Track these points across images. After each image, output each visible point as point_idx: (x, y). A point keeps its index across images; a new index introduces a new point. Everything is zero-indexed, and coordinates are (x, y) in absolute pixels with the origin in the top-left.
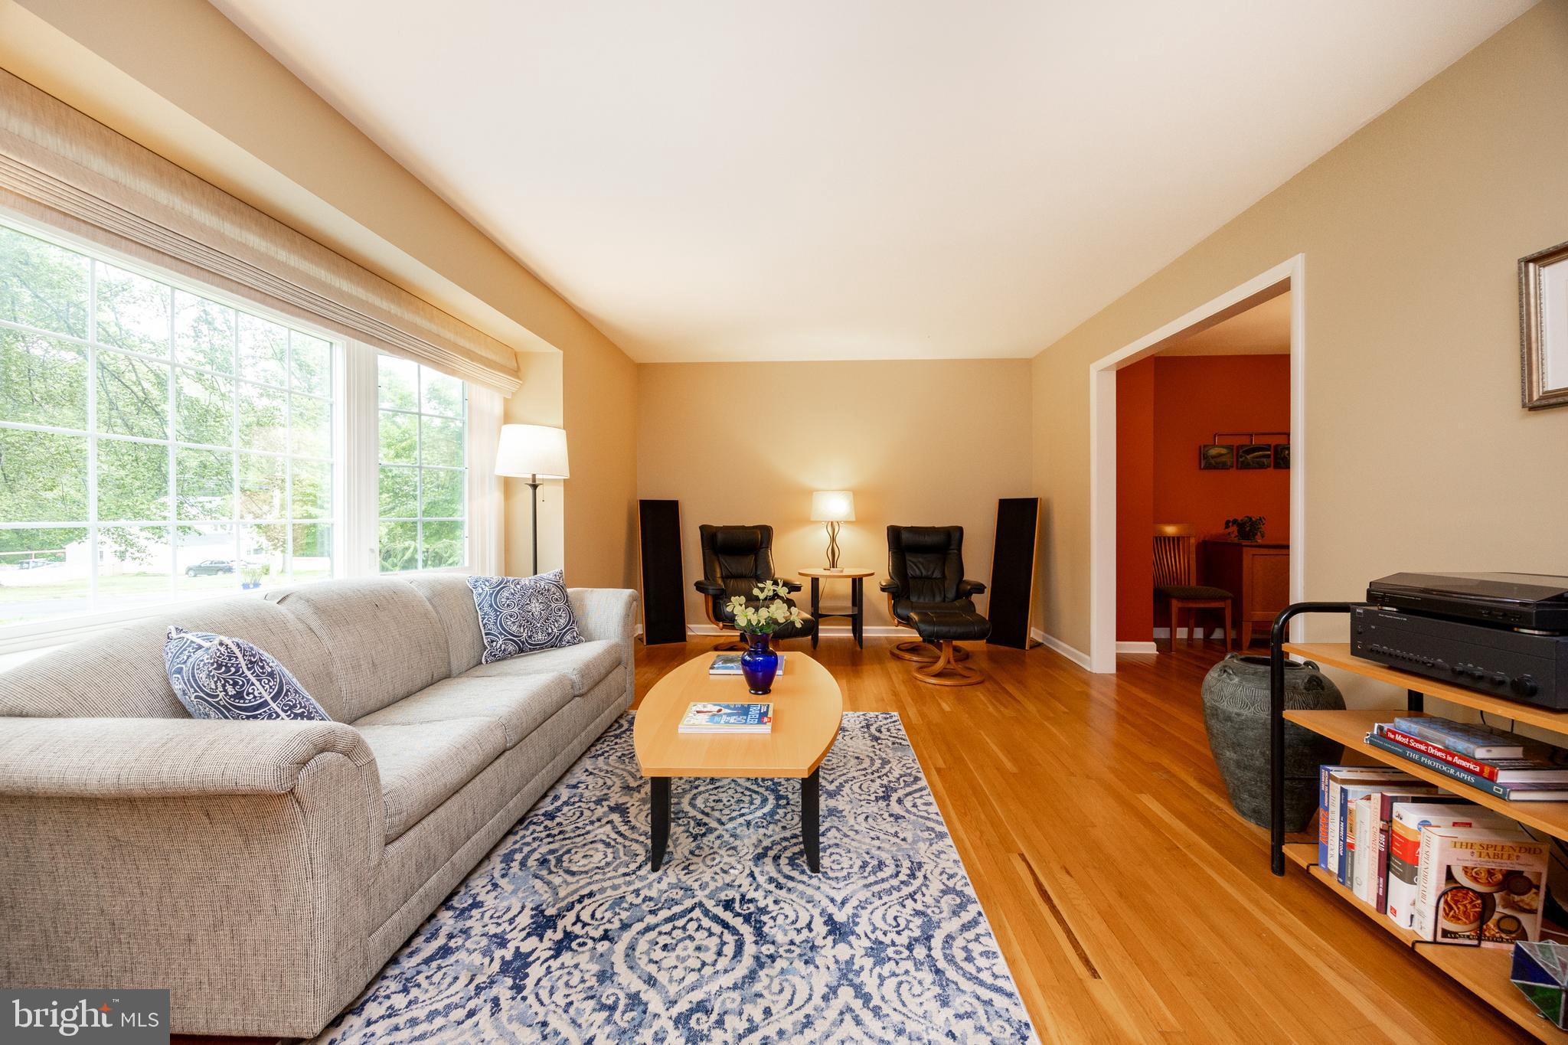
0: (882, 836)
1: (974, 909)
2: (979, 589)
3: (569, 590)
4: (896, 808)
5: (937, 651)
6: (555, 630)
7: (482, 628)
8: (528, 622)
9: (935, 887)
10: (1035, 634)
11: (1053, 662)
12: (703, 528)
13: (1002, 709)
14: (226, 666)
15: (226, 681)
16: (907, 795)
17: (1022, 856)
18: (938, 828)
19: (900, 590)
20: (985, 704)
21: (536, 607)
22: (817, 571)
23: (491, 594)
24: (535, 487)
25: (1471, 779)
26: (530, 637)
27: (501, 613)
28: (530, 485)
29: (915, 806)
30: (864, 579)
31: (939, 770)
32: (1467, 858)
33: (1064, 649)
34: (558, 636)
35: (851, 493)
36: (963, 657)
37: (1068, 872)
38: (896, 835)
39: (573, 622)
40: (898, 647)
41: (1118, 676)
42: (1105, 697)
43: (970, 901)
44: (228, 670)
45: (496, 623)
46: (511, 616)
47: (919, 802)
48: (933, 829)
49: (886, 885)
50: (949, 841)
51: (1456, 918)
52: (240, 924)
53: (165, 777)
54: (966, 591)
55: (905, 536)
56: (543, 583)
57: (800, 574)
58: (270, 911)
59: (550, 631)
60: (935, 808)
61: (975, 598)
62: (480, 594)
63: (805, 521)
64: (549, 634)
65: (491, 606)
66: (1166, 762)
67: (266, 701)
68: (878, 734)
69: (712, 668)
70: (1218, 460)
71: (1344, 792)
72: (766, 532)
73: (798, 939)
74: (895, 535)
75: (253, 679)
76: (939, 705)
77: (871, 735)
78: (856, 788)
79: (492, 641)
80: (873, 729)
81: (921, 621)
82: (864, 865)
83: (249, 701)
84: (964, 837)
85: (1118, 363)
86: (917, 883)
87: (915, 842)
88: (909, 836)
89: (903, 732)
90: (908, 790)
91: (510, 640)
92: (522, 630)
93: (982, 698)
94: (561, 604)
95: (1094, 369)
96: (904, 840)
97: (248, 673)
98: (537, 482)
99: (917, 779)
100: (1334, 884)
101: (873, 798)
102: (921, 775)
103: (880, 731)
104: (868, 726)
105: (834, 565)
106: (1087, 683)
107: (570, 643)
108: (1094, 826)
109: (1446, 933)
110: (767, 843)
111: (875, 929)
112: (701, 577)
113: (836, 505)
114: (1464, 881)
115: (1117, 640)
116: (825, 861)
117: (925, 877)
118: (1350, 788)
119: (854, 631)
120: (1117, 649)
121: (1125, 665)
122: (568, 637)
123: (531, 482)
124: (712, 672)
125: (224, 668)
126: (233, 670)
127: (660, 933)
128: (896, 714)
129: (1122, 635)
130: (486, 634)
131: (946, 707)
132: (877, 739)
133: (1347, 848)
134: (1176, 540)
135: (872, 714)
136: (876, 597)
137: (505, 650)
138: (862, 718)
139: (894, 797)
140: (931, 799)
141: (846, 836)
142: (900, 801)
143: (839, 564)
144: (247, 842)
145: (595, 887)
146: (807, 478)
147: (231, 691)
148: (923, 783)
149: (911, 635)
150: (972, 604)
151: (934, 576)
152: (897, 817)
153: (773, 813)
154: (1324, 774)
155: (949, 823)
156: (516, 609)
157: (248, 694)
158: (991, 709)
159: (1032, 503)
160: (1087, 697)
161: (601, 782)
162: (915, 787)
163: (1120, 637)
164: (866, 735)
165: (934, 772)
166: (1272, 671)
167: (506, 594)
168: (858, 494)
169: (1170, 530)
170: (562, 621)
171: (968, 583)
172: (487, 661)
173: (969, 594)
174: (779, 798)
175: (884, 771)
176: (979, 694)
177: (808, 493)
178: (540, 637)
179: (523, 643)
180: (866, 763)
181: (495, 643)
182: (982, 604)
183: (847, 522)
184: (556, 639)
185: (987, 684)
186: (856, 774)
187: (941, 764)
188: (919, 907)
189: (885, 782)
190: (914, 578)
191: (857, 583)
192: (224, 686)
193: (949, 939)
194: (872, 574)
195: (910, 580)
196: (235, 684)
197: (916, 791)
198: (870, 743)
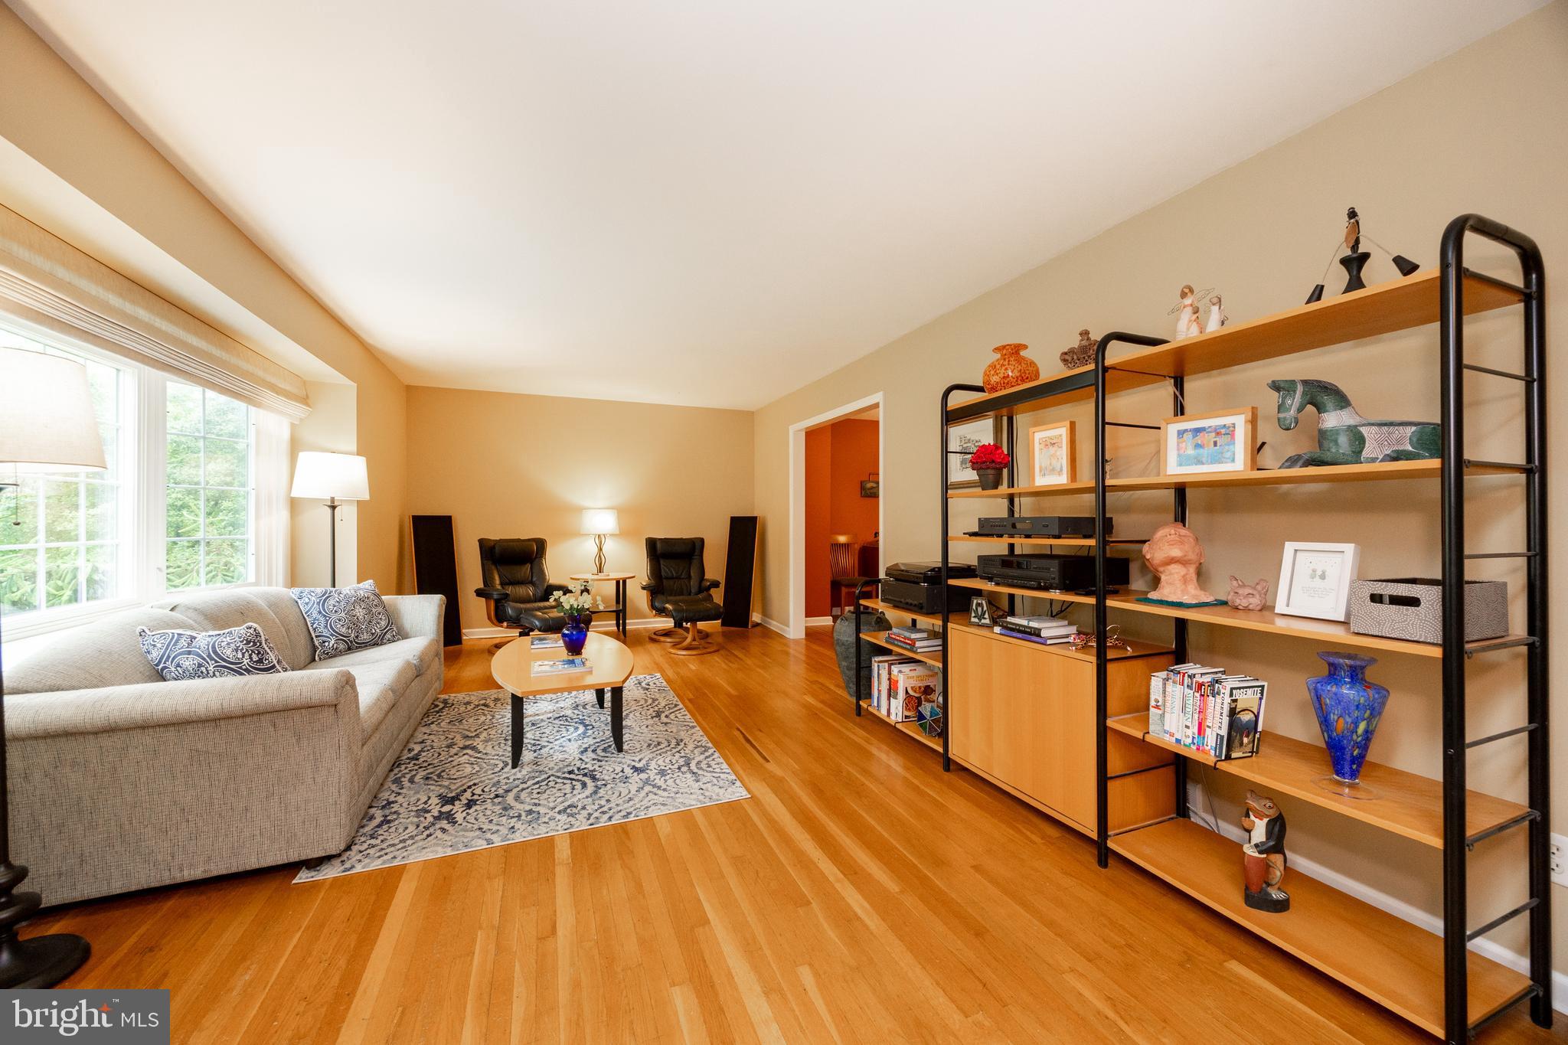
0: (658, 733)
1: (711, 751)
2: (715, 584)
3: (383, 597)
4: (665, 720)
5: (685, 633)
6: (378, 630)
7: (312, 632)
8: (354, 623)
9: (691, 746)
10: (756, 617)
11: (766, 633)
12: (482, 542)
13: (731, 664)
14: (254, 642)
15: (253, 651)
16: (671, 713)
17: (738, 729)
18: (691, 724)
19: (657, 590)
20: (719, 663)
21: (360, 612)
22: (589, 576)
23: (318, 603)
24: (333, 508)
25: (908, 647)
26: (357, 637)
27: (330, 618)
28: (329, 506)
29: (676, 717)
30: (627, 580)
31: (690, 700)
32: (913, 683)
33: (774, 625)
34: (380, 636)
35: (616, 511)
36: (704, 636)
37: (760, 731)
38: (666, 731)
39: (392, 624)
40: (655, 634)
41: (806, 639)
42: (798, 653)
43: (709, 748)
44: (255, 644)
45: (326, 627)
46: (339, 620)
47: (678, 715)
48: (688, 725)
49: (664, 750)
50: (698, 728)
51: (909, 710)
52: (287, 793)
53: (258, 700)
54: (705, 587)
55: (659, 545)
56: (361, 592)
57: (571, 578)
58: (310, 781)
59: (374, 631)
60: (689, 716)
61: (713, 591)
62: (307, 604)
63: (577, 534)
64: (373, 634)
65: (320, 612)
66: (821, 680)
67: (274, 665)
68: (647, 687)
69: (533, 644)
70: (872, 491)
71: (878, 666)
72: (541, 544)
73: (617, 777)
74: (652, 544)
75: (268, 651)
76: (688, 666)
77: (642, 688)
78: (637, 714)
79: (324, 642)
80: (643, 684)
81: (675, 610)
82: (649, 745)
83: (266, 664)
84: (706, 726)
85: (807, 428)
86: (680, 747)
87: (678, 731)
88: (675, 730)
89: (665, 683)
90: (671, 711)
91: (341, 639)
92: (350, 632)
93: (717, 659)
94: (380, 609)
95: (792, 429)
96: (671, 732)
97: (265, 646)
98: (336, 504)
99: (676, 705)
100: (876, 712)
101: (650, 717)
102: (679, 703)
103: (649, 685)
104: (640, 683)
105: (600, 570)
106: (786, 645)
107: (390, 641)
108: (777, 711)
109: (906, 717)
110: (586, 746)
111: (659, 766)
112: (481, 586)
113: (601, 520)
114: (911, 692)
115: (806, 617)
116: (625, 747)
117: (685, 744)
118: (880, 664)
119: (618, 625)
120: (806, 623)
121: (811, 634)
122: (388, 636)
123: (329, 504)
124: (533, 647)
125: (252, 644)
126: (258, 644)
127: (532, 789)
128: (659, 674)
129: (809, 613)
130: (316, 637)
131: (693, 667)
132: (647, 689)
133: (879, 691)
134: (846, 546)
135: (642, 676)
136: (638, 597)
137: (336, 648)
138: (634, 679)
139: (663, 715)
140: (686, 713)
141: (635, 735)
142: (667, 716)
143: (605, 569)
144: (298, 741)
145: (476, 781)
146: (575, 496)
147: (255, 658)
148: (681, 706)
149: (668, 623)
150: (711, 596)
151: (683, 577)
152: (666, 724)
153: (584, 733)
154: (873, 660)
155: (697, 721)
156: (343, 614)
157: (266, 659)
158: (724, 666)
159: (753, 520)
160: (787, 653)
161: (443, 738)
162: (676, 709)
163: (808, 615)
164: (640, 688)
165: (687, 701)
166: (856, 616)
167: (332, 602)
168: (622, 511)
169: (842, 539)
170: (383, 623)
171: (707, 580)
172: (320, 659)
173: (708, 589)
174: (586, 726)
175: (654, 705)
176: (716, 658)
177: (579, 510)
178: (365, 637)
179: (351, 642)
180: (642, 702)
181: (327, 644)
182: (718, 596)
183: (612, 535)
184: (379, 638)
185: (722, 652)
186: (636, 708)
187: (691, 696)
188: (683, 754)
189: (656, 708)
190: (667, 578)
191: (621, 585)
192: (250, 655)
193: (699, 763)
194: (634, 577)
195: (664, 580)
196: (259, 653)
197: (676, 711)
198: (642, 692)
